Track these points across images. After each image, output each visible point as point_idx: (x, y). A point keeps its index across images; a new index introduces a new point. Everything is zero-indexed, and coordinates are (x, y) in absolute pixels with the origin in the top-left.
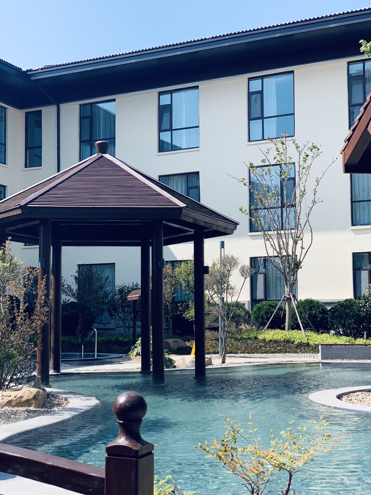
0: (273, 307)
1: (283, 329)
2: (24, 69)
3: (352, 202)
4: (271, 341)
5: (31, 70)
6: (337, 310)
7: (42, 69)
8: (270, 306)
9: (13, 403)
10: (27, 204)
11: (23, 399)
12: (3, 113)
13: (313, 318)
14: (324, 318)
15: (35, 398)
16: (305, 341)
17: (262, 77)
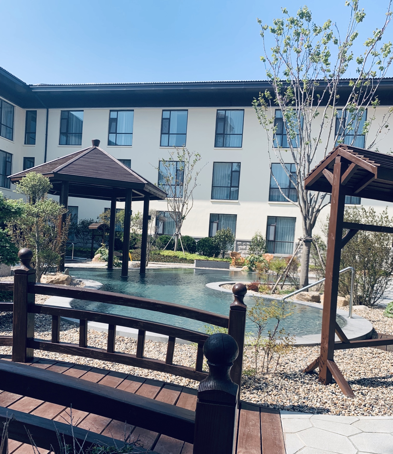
0: (168, 238)
1: (173, 250)
2: (28, 84)
3: (212, 187)
4: (167, 256)
5: (32, 85)
6: (201, 243)
7: (39, 85)
8: (167, 238)
9: (54, 282)
10: (57, 172)
11: (60, 280)
12: (12, 109)
13: (188, 245)
14: (194, 246)
15: (67, 280)
16: (185, 257)
17: (170, 110)
